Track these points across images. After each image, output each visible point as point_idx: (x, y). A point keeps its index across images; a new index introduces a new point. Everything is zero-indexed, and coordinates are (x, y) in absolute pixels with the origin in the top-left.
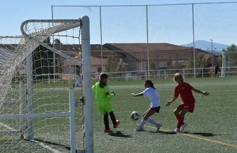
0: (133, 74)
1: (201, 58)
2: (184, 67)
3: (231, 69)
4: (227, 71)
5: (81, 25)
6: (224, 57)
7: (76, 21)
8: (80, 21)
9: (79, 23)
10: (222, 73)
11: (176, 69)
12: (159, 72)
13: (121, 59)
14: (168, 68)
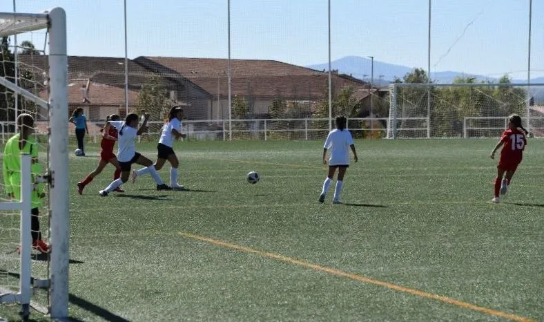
0: (199, 126)
1: (347, 97)
2: (309, 114)
3: (409, 123)
4: (398, 126)
5: (49, 25)
6: (392, 95)
7: (38, 16)
8: (48, 17)
9: (44, 21)
10: (389, 130)
11: (290, 120)
12: (256, 125)
13: (172, 93)
14: (275, 117)
